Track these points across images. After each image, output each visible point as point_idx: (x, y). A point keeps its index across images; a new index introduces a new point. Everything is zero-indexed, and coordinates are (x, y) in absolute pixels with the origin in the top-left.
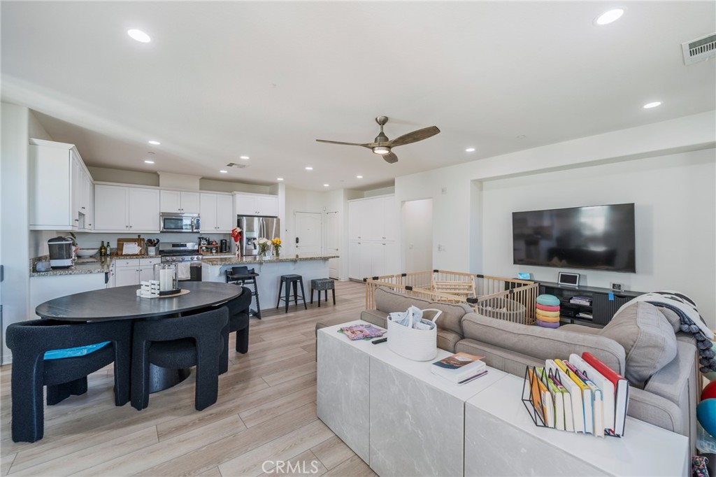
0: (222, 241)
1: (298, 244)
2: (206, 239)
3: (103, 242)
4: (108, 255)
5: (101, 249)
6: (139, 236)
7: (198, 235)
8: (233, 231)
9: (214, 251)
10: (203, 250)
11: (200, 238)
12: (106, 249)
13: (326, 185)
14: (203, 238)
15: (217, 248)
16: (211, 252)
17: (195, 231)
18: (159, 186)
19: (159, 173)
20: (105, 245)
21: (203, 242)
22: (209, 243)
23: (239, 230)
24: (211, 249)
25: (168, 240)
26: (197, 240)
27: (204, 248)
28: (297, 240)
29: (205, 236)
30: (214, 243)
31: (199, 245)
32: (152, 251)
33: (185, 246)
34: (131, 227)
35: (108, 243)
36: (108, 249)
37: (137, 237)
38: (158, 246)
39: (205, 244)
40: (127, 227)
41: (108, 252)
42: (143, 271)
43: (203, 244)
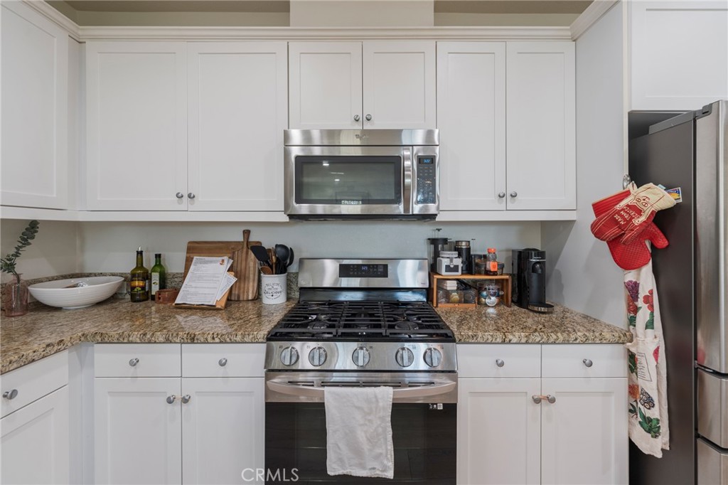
2: (457, 248)
3: (140, 253)
4: (153, 298)
6: (247, 233)
7: (427, 231)
9: (494, 300)
10: (447, 294)
11: (433, 241)
12: (146, 277)
14: (445, 241)
15: (501, 284)
17: (417, 209)
20: (149, 262)
21: (449, 259)
22: (471, 263)
24: (480, 291)
26: (425, 251)
27: (451, 286)
29: (452, 235)
31: (433, 269)
32: (274, 292)
33: (385, 274)
34: (191, 197)
35: (158, 256)
36: (155, 277)
37: (240, 238)
38: (293, 268)
39: (456, 269)
40: (180, 196)
41: (155, 289)
42: (195, 401)
43: (449, 268)
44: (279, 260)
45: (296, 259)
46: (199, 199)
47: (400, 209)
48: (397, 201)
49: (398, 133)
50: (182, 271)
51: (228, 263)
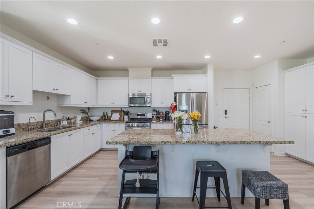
0: (166, 112)
1: (227, 116)
2: (156, 111)
3: (104, 112)
4: (106, 120)
5: (103, 116)
6: (121, 109)
7: (152, 108)
8: (171, 105)
9: (161, 120)
10: (154, 119)
12: (105, 116)
13: (257, 57)
14: (154, 110)
15: (163, 117)
16: (159, 120)
17: (148, 105)
18: (128, 77)
19: (128, 69)
22: (158, 113)
23: (175, 104)
24: (159, 118)
25: (135, 111)
26: (152, 112)
27: (155, 117)
28: (226, 112)
29: (156, 109)
30: (161, 114)
32: (126, 118)
33: (145, 116)
34: (114, 103)
35: (107, 113)
36: (106, 116)
37: (120, 110)
38: (129, 115)
39: (155, 114)
40: (112, 103)
41: (106, 118)
42: (116, 131)
43: (154, 114)
44: (127, 113)
45: (130, 113)
46: (115, 103)
47: (145, 105)
48: (145, 104)
49: (145, 94)
50: (110, 115)
51: (119, 114)
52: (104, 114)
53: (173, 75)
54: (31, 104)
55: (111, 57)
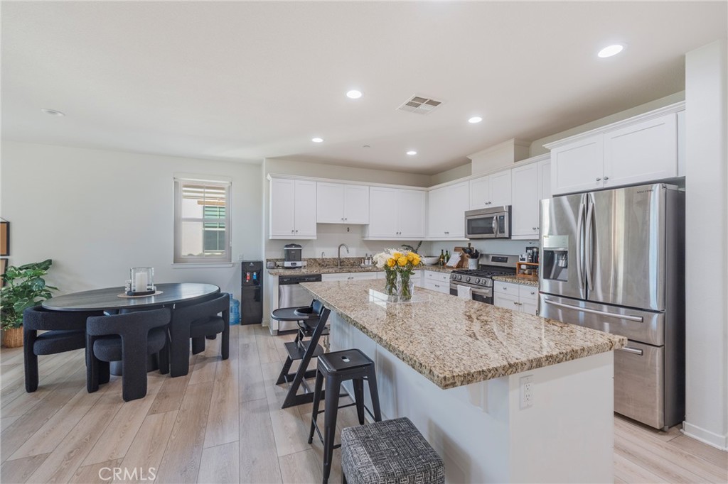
3: (443, 250)
5: (441, 257)
6: (470, 244)
17: (499, 236)
18: (471, 175)
19: (470, 157)
27: (524, 267)
33: (506, 261)
34: (448, 233)
37: (467, 246)
38: (479, 258)
40: (445, 233)
43: (521, 260)
45: (479, 254)
47: (494, 236)
51: (459, 254)
52: (442, 254)
53: (546, 146)
54: (315, 238)
55: (412, 153)
